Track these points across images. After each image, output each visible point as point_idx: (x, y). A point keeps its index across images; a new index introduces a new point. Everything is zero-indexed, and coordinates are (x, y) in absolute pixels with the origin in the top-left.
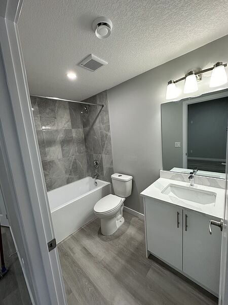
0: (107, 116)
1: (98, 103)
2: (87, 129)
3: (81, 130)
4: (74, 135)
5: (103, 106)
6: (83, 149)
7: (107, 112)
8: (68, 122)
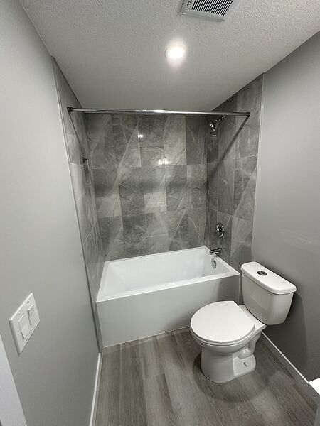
0: (254, 137)
1: (239, 109)
2: (213, 164)
3: (203, 167)
4: (189, 175)
5: (248, 115)
6: (202, 199)
7: (256, 127)
8: (181, 153)
